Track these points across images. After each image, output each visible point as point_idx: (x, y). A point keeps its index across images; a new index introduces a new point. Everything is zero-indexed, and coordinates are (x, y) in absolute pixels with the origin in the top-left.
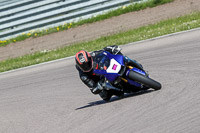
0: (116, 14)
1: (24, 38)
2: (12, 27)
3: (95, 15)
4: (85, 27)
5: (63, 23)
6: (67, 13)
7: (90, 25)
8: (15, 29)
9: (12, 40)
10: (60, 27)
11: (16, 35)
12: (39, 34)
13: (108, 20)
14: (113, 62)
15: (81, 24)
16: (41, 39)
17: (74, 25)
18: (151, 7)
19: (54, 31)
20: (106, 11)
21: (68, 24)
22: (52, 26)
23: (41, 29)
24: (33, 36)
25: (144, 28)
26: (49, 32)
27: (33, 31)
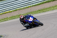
0: (43, 3)
1: (16, 10)
2: (13, 7)
3: (37, 4)
4: (34, 7)
5: (28, 6)
6: (29, 3)
7: (35, 6)
8: (14, 8)
9: (13, 11)
10: (27, 7)
11: (14, 9)
12: (21, 9)
13: (40, 5)
14: (31, 18)
15: (33, 6)
16: (21, 10)
17: (31, 6)
18: (53, 1)
19: (25, 8)
20: (40, 3)
21: (29, 6)
22: (24, 7)
23: (21, 8)
24: (19, 10)
25: (51, 7)
26: (24, 9)
27: (19, 8)
